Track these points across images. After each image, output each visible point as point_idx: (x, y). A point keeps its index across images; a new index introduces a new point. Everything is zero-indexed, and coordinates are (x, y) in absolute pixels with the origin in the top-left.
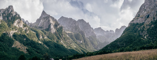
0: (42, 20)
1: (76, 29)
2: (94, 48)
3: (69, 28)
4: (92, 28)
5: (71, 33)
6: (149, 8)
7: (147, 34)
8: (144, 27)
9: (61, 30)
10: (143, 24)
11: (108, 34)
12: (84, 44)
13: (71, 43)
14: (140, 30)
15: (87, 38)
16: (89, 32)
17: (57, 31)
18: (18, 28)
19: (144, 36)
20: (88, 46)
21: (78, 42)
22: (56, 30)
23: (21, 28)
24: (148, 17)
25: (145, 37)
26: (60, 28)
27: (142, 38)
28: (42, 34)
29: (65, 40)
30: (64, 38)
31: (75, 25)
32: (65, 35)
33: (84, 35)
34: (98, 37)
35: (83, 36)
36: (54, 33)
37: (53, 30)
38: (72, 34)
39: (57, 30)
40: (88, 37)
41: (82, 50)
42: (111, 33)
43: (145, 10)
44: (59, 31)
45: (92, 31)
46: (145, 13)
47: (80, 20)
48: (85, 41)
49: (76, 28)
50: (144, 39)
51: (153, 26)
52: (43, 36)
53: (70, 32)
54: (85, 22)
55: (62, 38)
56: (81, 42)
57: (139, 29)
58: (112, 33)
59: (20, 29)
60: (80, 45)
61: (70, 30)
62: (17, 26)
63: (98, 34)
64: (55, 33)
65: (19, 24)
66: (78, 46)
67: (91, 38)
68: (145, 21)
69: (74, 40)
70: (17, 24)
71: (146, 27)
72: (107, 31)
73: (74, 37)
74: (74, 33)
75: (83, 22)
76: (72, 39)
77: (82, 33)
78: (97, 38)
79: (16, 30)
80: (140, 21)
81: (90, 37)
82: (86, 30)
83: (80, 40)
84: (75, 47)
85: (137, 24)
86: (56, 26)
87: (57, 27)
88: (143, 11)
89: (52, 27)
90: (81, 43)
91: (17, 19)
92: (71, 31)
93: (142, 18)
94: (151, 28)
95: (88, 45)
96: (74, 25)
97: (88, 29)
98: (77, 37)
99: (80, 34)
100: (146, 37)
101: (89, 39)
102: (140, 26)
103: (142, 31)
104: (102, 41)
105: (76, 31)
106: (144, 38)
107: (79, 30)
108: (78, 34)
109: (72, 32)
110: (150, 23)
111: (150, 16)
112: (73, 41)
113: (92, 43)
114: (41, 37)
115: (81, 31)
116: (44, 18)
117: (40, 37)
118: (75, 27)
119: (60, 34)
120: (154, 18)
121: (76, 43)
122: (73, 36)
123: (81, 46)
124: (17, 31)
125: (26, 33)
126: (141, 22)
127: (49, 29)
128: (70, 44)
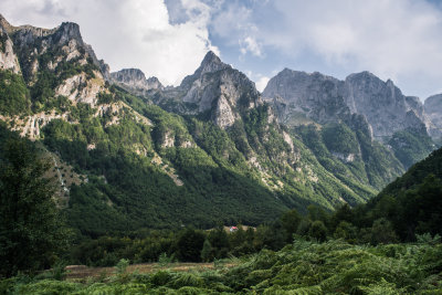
9: (259, 116)
13: (295, 166)
17: (245, 120)
18: (74, 104)
22: (239, 118)
23: (87, 106)
26: (258, 109)
28: (177, 130)
29: (268, 155)
30: (267, 147)
32: (272, 136)
36: (227, 128)
37: (227, 116)
39: (243, 117)
44: (252, 120)
52: (177, 138)
55: (255, 146)
56: (350, 158)
59: (83, 111)
60: (342, 171)
62: (72, 98)
64: (234, 127)
65: (79, 90)
70: (72, 92)
75: (368, 83)
77: (358, 124)
79: (63, 111)
83: (346, 153)
84: (315, 179)
87: (248, 105)
89: (223, 106)
90: (350, 164)
91: (73, 74)
97: (389, 103)
98: (334, 141)
114: (168, 143)
117: (162, 142)
119: (253, 133)
124: (64, 115)
125: (104, 123)
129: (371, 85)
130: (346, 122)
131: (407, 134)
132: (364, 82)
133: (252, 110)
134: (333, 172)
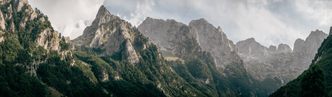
0: (98, 31)
3: (169, 47)
4: (231, 42)
5: (177, 61)
9: (153, 54)
11: (276, 55)
12: (214, 87)
15: (221, 69)
16: (224, 55)
17: (144, 57)
18: (48, 52)
20: (225, 92)
21: (200, 82)
22: (140, 56)
23: (56, 52)
26: (150, 49)
28: (107, 67)
29: (166, 82)
30: (164, 76)
32: (165, 69)
33: (213, 63)
34: (247, 65)
35: (209, 67)
36: (136, 64)
37: (134, 57)
38: (181, 62)
39: (142, 55)
40: (223, 67)
42: (283, 51)
44: (149, 57)
45: (232, 50)
47: (197, 21)
48: (215, 79)
49: (190, 44)
52: (110, 74)
53: (174, 59)
54: (211, 25)
55: (158, 76)
56: (207, 82)
58: (285, 51)
60: (205, 90)
62: (46, 47)
64: (140, 64)
65: (49, 40)
67: (232, 69)
69: (187, 80)
70: (45, 43)
72: (272, 47)
73: (187, 71)
74: (185, 58)
76: (183, 76)
77: (208, 59)
78: (246, 67)
79: (44, 57)
81: (227, 67)
82: (214, 50)
83: (205, 78)
86: (138, 44)
87: (143, 47)
89: (130, 48)
90: (207, 85)
91: (43, 29)
92: (176, 55)
95: (225, 90)
96: (183, 38)
97: (220, 44)
98: (196, 70)
99: (202, 61)
104: (259, 77)
105: (190, 55)
107: (197, 49)
108: (196, 62)
109: (179, 57)
112: (186, 83)
114: (106, 78)
115: (204, 52)
116: (106, 25)
117: (102, 78)
118: (185, 42)
119: (154, 67)
121: (194, 86)
122: (183, 68)
123: (209, 92)
127: (121, 54)
129: (207, 30)
130: (200, 57)
131: (234, 66)
132: (202, 27)
133: (146, 50)
134: (201, 90)
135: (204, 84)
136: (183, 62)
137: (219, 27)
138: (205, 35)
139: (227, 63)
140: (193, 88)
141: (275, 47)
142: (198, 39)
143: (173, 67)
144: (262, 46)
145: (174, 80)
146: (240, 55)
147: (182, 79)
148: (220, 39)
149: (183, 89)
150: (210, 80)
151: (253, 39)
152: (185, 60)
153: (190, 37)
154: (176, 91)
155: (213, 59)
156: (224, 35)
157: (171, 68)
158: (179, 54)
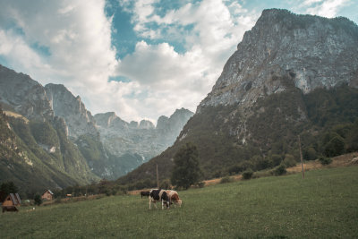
1: (38, 110)
2: (93, 171)
3: (13, 101)
4: (89, 113)
5: (19, 119)
6: (251, 67)
7: (247, 133)
8: (238, 115)
10: (236, 105)
11: (137, 131)
12: (61, 157)
14: (229, 123)
15: (73, 139)
16: (78, 124)
19: (241, 138)
20: (73, 165)
21: (42, 148)
24: (249, 87)
25: (244, 141)
27: (235, 144)
31: (39, 97)
33: (64, 131)
34: (105, 139)
35: (59, 134)
38: (24, 121)
40: (75, 136)
41: (53, 177)
42: (144, 127)
43: (240, 71)
45: (88, 121)
46: (241, 77)
47: (55, 85)
48: (63, 148)
49: (41, 106)
50: (240, 146)
51: (263, 110)
53: (17, 116)
54: (70, 93)
57: (226, 121)
58: (148, 127)
61: (16, 108)
63: (105, 131)
66: (39, 161)
67: (85, 141)
68: (241, 99)
69: (27, 143)
71: (243, 115)
72: (134, 123)
73: (29, 133)
74: (29, 118)
76: (22, 136)
78: (103, 140)
80: (226, 99)
81: (80, 138)
82: (68, 118)
85: (221, 107)
88: (235, 75)
92: (20, 113)
93: (232, 91)
94: (258, 116)
95: (73, 162)
99: (51, 126)
100: (246, 139)
101: (77, 142)
102: (228, 114)
103: (235, 125)
104: (117, 152)
105: (39, 116)
106: (241, 143)
107: (48, 112)
109: (24, 115)
110: (255, 103)
111: (253, 86)
112: (24, 145)
113: (87, 157)
118: (36, 102)
120: (265, 90)
121: (34, 151)
122: (25, 128)
123: (52, 162)
126: (231, 103)
128: (13, 155)
135: (47, 152)
136: (27, 121)
137: (78, 97)
138: (61, 100)
139: (81, 133)
140: (32, 153)
141: (137, 123)
142: (51, 103)
143: (11, 124)
144: (123, 121)
145: (9, 139)
146: (98, 127)
147: (20, 139)
148: (77, 107)
149: (18, 151)
150: (57, 149)
151: (113, 113)
152: (30, 120)
153: (43, 98)
154: (8, 151)
155: (65, 126)
156: (83, 105)
157: (8, 124)
158: (24, 112)
